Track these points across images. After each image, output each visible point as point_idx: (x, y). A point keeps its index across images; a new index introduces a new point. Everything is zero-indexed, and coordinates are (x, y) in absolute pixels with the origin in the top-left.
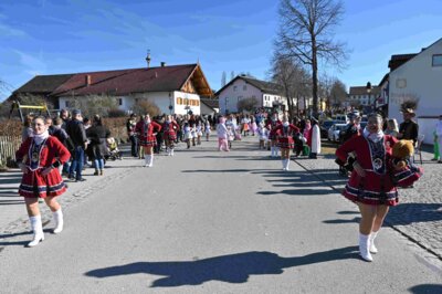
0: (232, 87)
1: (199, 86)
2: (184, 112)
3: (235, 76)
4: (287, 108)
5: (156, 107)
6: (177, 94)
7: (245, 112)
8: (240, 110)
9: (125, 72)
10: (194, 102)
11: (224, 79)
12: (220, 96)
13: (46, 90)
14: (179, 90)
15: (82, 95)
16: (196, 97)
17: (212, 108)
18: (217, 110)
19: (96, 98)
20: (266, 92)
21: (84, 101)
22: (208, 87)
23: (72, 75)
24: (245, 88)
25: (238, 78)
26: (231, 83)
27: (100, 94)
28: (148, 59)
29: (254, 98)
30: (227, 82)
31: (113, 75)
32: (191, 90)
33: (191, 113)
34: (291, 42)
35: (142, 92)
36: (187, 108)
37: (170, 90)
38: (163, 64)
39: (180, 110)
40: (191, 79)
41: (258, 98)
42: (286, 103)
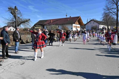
0: (90, 23)
1: (80, 23)
2: (75, 30)
3: (91, 20)
4: (107, 29)
5: (67, 28)
6: (74, 25)
7: (93, 30)
8: (92, 29)
9: (60, 19)
10: (78, 27)
11: (87, 21)
12: (86, 25)
13: (41, 24)
14: (74, 24)
15: (50, 25)
16: (79, 26)
17: (83, 29)
18: (85, 29)
19: (53, 26)
20: (100, 24)
21: (50, 26)
22: (82, 23)
23: (48, 20)
24: (94, 23)
25: (92, 20)
26: (90, 22)
27: (54, 25)
28: (66, 15)
29: (96, 26)
30: (88, 21)
31: (57, 20)
32: (78, 24)
33: (77, 30)
34: (109, 8)
35: (64, 24)
36: (76, 29)
37: (72, 24)
38: (70, 17)
39: (74, 29)
40: (78, 21)
41: (98, 26)
42: (107, 28)
